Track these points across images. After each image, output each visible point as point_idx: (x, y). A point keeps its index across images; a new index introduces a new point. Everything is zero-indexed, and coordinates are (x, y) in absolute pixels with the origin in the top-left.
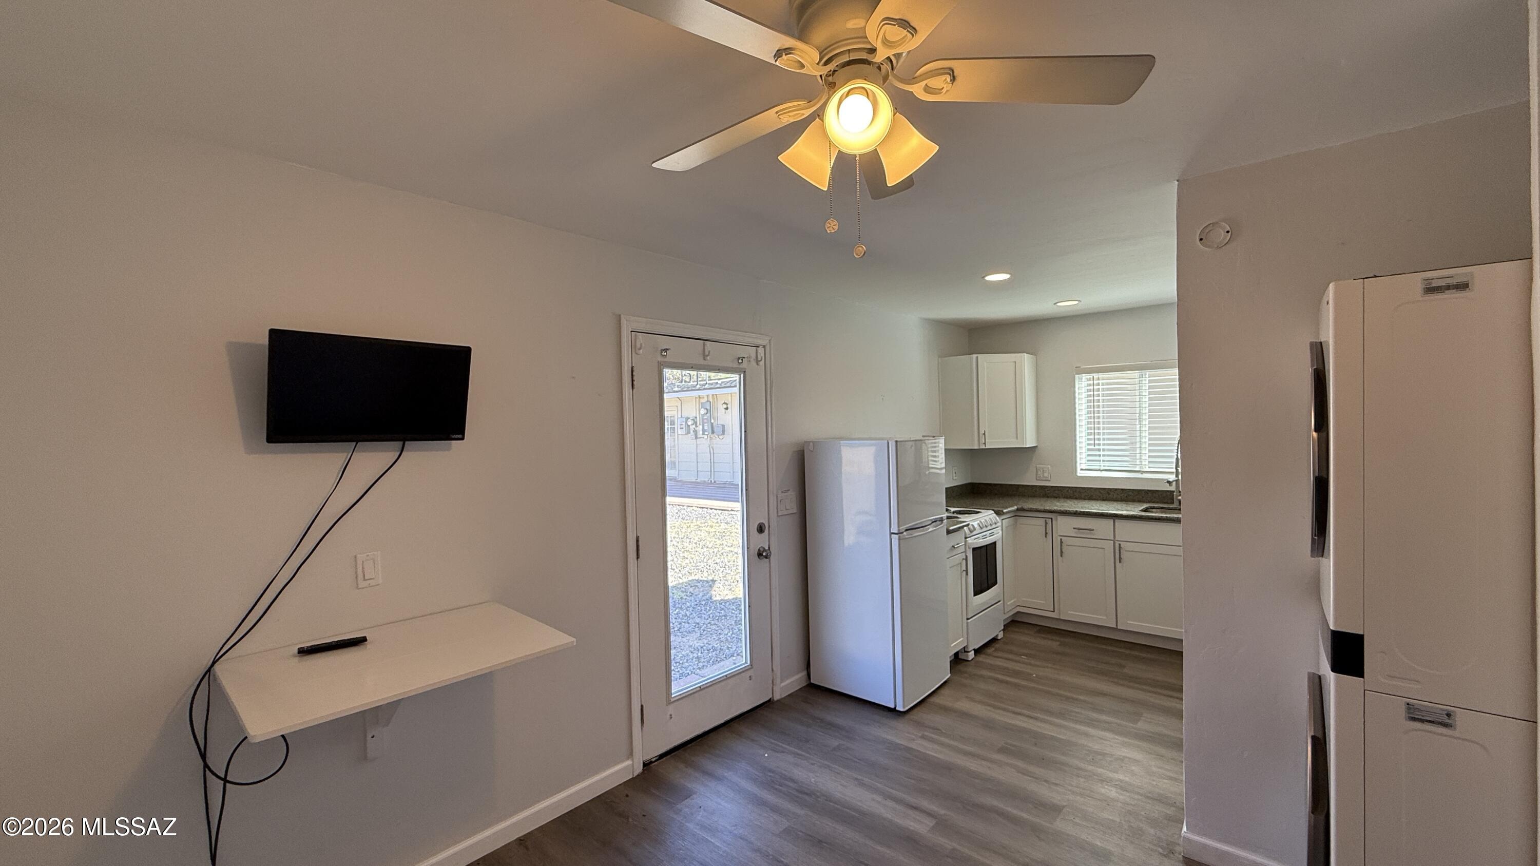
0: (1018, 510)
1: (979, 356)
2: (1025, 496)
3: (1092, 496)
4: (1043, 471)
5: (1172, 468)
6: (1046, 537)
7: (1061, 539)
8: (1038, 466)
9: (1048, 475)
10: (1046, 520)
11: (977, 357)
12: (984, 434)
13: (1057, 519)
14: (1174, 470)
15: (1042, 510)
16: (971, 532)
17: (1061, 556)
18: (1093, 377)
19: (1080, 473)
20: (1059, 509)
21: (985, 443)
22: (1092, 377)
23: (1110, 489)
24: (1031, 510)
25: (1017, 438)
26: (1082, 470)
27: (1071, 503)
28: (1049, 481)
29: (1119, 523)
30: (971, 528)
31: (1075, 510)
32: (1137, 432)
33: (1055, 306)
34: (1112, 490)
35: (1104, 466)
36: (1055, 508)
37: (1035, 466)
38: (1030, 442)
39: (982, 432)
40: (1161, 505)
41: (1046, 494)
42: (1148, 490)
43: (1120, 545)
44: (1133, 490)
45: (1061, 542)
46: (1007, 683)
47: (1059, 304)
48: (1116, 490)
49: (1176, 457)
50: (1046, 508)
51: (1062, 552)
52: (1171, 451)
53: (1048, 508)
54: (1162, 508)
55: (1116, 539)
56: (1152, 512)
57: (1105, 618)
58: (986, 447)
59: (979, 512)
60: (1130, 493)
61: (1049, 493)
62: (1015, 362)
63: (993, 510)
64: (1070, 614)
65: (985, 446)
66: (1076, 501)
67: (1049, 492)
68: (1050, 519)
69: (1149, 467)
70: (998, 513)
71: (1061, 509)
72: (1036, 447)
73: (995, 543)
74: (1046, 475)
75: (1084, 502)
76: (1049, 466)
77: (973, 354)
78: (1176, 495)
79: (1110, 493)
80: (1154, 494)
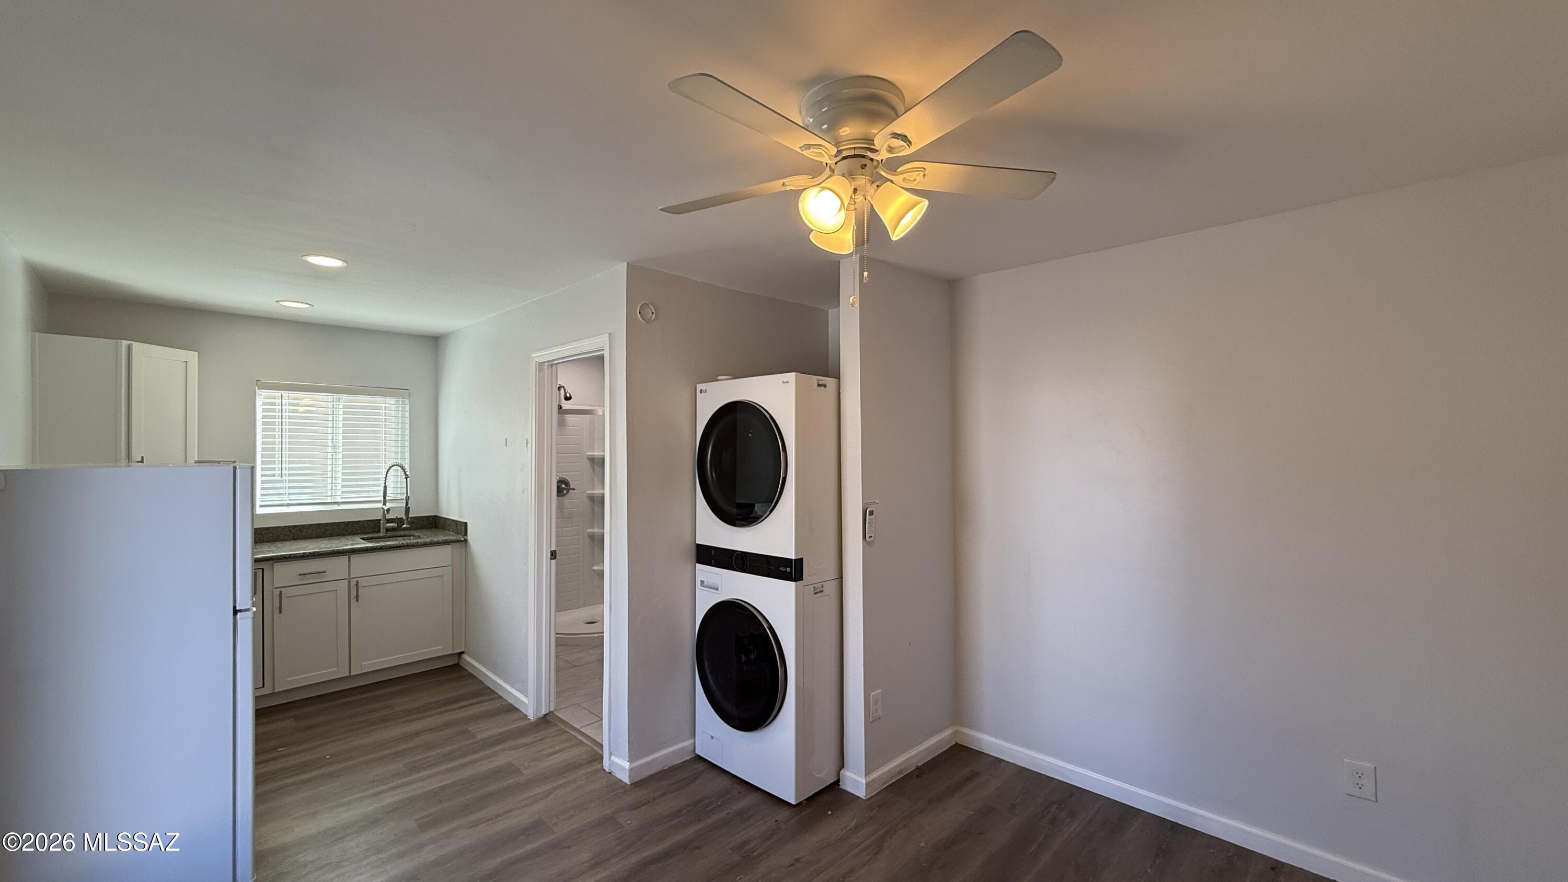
1: (136, 346)
3: (278, 536)
5: (380, 496)
7: (280, 592)
11: (129, 348)
12: (141, 461)
13: (273, 568)
14: (382, 498)
17: (280, 613)
18: (282, 395)
19: (260, 511)
22: (280, 394)
23: (303, 526)
26: (260, 506)
29: (355, 559)
31: (296, 552)
32: (329, 460)
33: (277, 304)
34: (306, 527)
35: (290, 500)
40: (370, 536)
42: (348, 522)
43: (356, 582)
44: (331, 523)
45: (280, 595)
46: (309, 780)
47: (283, 303)
48: (311, 525)
49: (384, 485)
51: (280, 608)
52: (377, 479)
54: (372, 538)
55: (352, 576)
57: (335, 669)
60: (328, 528)
62: (186, 362)
64: (288, 681)
66: (270, 545)
68: (261, 570)
69: (341, 498)
71: (279, 554)
75: (283, 544)
77: (123, 341)
78: (383, 523)
79: (302, 530)
80: (354, 525)
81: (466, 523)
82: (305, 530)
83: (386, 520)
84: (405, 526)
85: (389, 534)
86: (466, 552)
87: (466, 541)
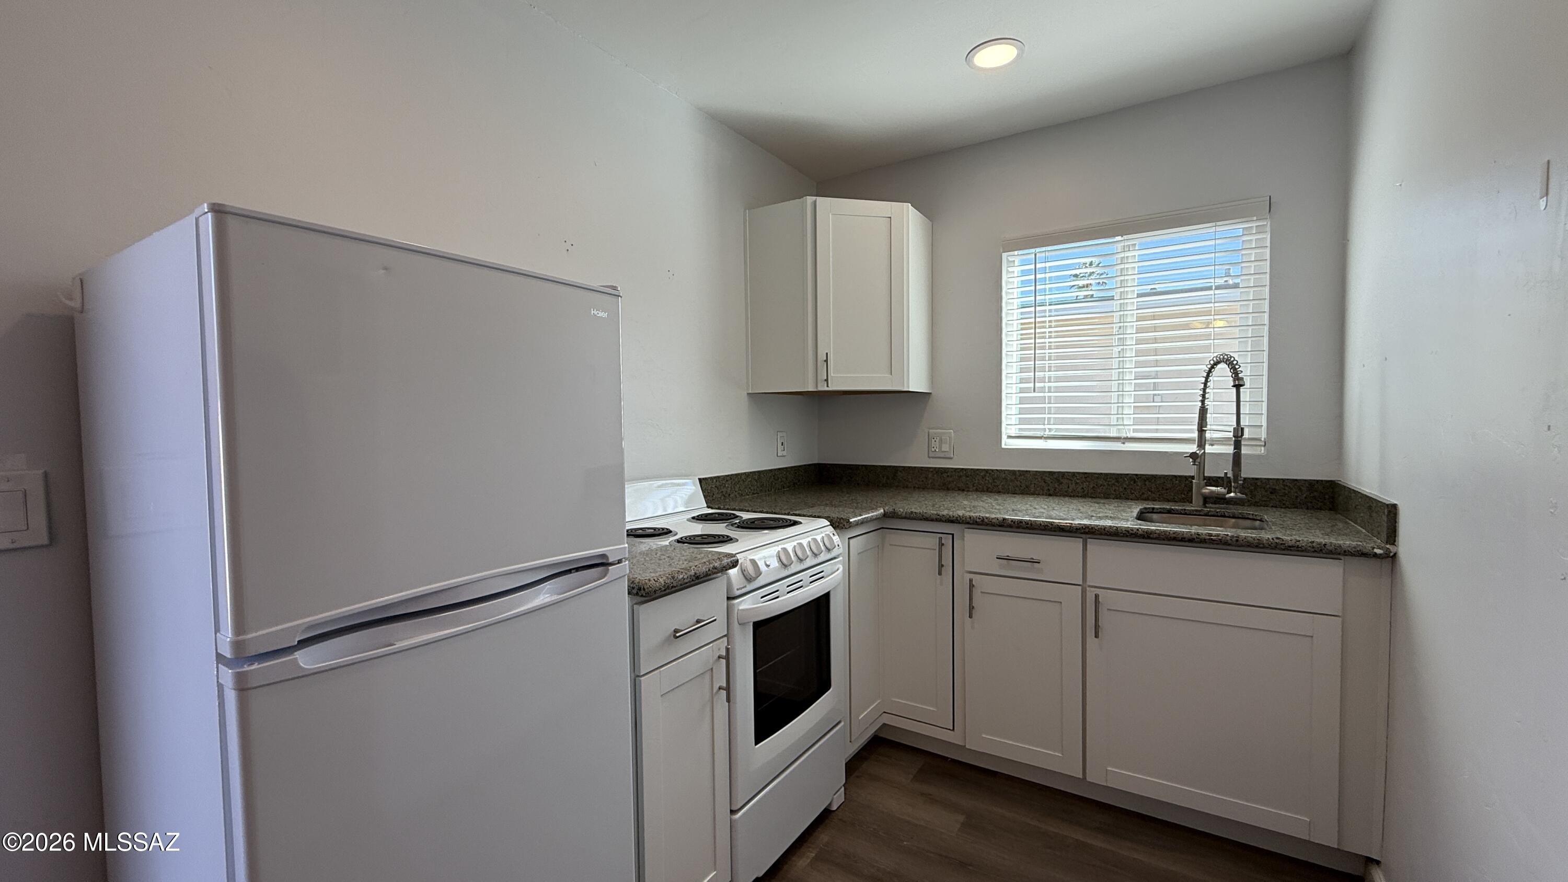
0: (885, 515)
1: (820, 200)
2: (907, 487)
4: (941, 440)
5: (1191, 431)
6: (940, 574)
7: (971, 581)
8: (931, 431)
9: (950, 449)
10: (941, 539)
11: (815, 203)
12: (826, 361)
13: (963, 537)
14: (1195, 435)
15: (934, 517)
16: (749, 580)
17: (971, 616)
18: (1035, 255)
19: (1006, 443)
20: (968, 514)
21: (827, 380)
23: (1063, 474)
24: (911, 517)
25: (891, 374)
26: (1010, 437)
27: (990, 500)
28: (951, 458)
29: (1096, 547)
30: (751, 570)
31: (1000, 516)
34: (1067, 476)
35: (1050, 430)
36: (961, 513)
37: (926, 431)
38: (916, 382)
39: (822, 357)
40: (1168, 507)
41: (944, 484)
42: (1138, 476)
43: (1097, 596)
44: (1107, 475)
45: (972, 586)
48: (1074, 474)
49: (1200, 405)
50: (941, 513)
51: (971, 608)
53: (945, 513)
54: (1169, 512)
55: (1089, 583)
56: (1151, 521)
57: (1060, 755)
58: (830, 389)
59: (795, 523)
61: (950, 482)
62: (890, 217)
63: (826, 518)
64: (983, 737)
65: (828, 386)
66: (1000, 498)
67: (951, 479)
68: (951, 536)
70: (839, 525)
71: (972, 514)
72: (931, 393)
73: (827, 596)
74: (945, 448)
75: (1015, 500)
76: (952, 431)
77: (808, 197)
78: (1198, 484)
79: (1062, 480)
80: (1147, 483)
81: (1393, 510)
82: (1065, 481)
83: (1205, 478)
84: (1232, 494)
85: (1211, 508)
86: (1393, 585)
87: (1392, 558)
